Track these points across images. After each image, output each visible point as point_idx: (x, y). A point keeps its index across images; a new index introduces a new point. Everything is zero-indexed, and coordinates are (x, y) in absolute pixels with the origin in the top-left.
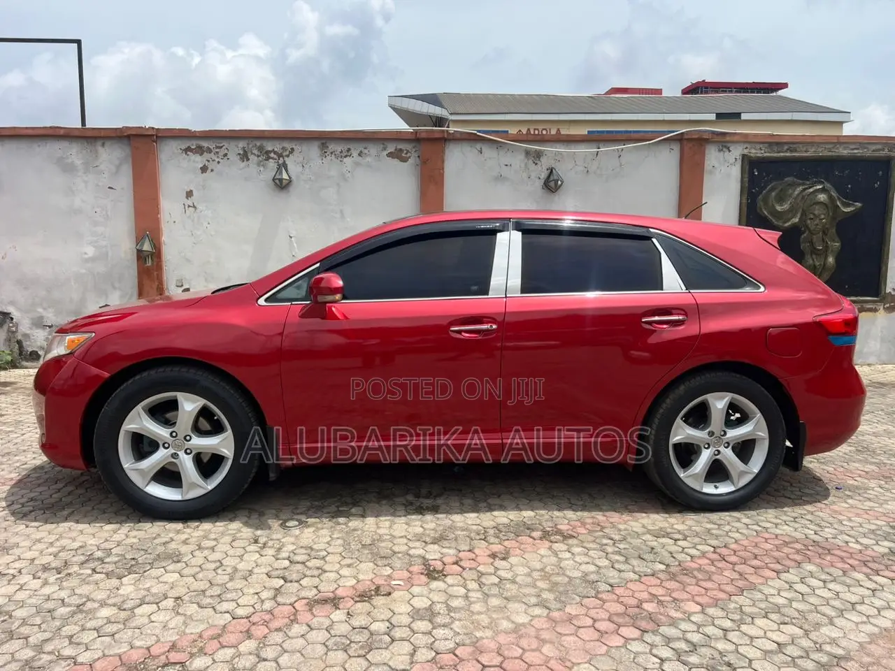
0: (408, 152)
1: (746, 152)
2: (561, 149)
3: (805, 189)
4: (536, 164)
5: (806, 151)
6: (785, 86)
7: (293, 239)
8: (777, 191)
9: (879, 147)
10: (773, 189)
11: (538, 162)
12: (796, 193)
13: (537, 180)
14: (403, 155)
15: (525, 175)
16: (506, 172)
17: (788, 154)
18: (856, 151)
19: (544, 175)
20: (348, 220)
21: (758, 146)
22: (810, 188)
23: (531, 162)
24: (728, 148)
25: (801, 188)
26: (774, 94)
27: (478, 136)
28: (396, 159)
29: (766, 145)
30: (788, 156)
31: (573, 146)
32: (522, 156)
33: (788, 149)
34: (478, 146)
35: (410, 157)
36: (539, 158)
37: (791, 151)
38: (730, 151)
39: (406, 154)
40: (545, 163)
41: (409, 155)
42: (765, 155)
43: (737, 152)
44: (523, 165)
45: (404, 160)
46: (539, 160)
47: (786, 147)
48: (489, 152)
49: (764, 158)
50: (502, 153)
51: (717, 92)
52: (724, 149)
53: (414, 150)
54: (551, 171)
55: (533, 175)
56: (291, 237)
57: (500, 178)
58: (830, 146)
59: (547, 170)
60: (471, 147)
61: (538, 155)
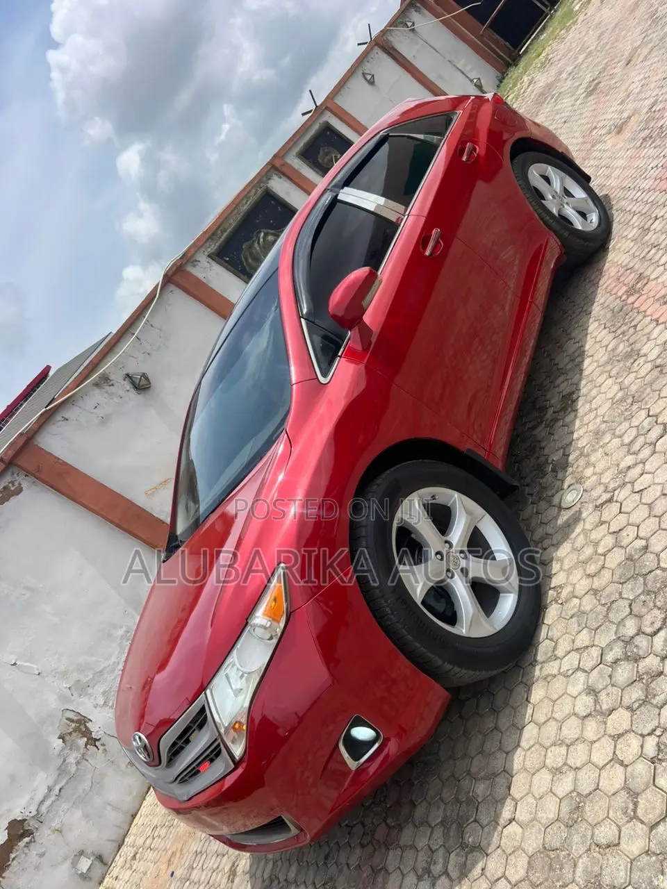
0: (12, 482)
1: (206, 253)
2: (113, 359)
3: (259, 243)
4: (113, 385)
5: (231, 224)
6: (48, 369)
7: (18, 663)
8: (248, 256)
9: (254, 191)
10: (246, 259)
11: (112, 382)
12: (258, 248)
13: (128, 393)
14: (12, 489)
15: (116, 400)
16: (101, 412)
17: (225, 234)
18: (248, 203)
19: (128, 386)
20: (41, 586)
21: (207, 244)
22: (259, 240)
23: (106, 387)
24: (196, 261)
25: (256, 245)
26: (48, 378)
27: (50, 409)
28: (11, 498)
29: (210, 240)
30: (227, 235)
31: (116, 349)
32: (97, 391)
33: (222, 232)
34: (58, 417)
35: (20, 484)
36: (109, 379)
37: (225, 231)
38: (199, 261)
39: (13, 485)
40: (117, 377)
41: (16, 484)
42: (218, 244)
43: (203, 259)
44: (106, 395)
45: (19, 491)
46: (110, 381)
47: (219, 232)
48: (72, 413)
49: (219, 247)
50: (80, 403)
51: (14, 414)
52: (196, 263)
53: (15, 475)
54: (128, 376)
55: (121, 393)
56: (15, 664)
57: (104, 420)
58: (236, 211)
59: (124, 380)
60: (54, 424)
61: (105, 379)
